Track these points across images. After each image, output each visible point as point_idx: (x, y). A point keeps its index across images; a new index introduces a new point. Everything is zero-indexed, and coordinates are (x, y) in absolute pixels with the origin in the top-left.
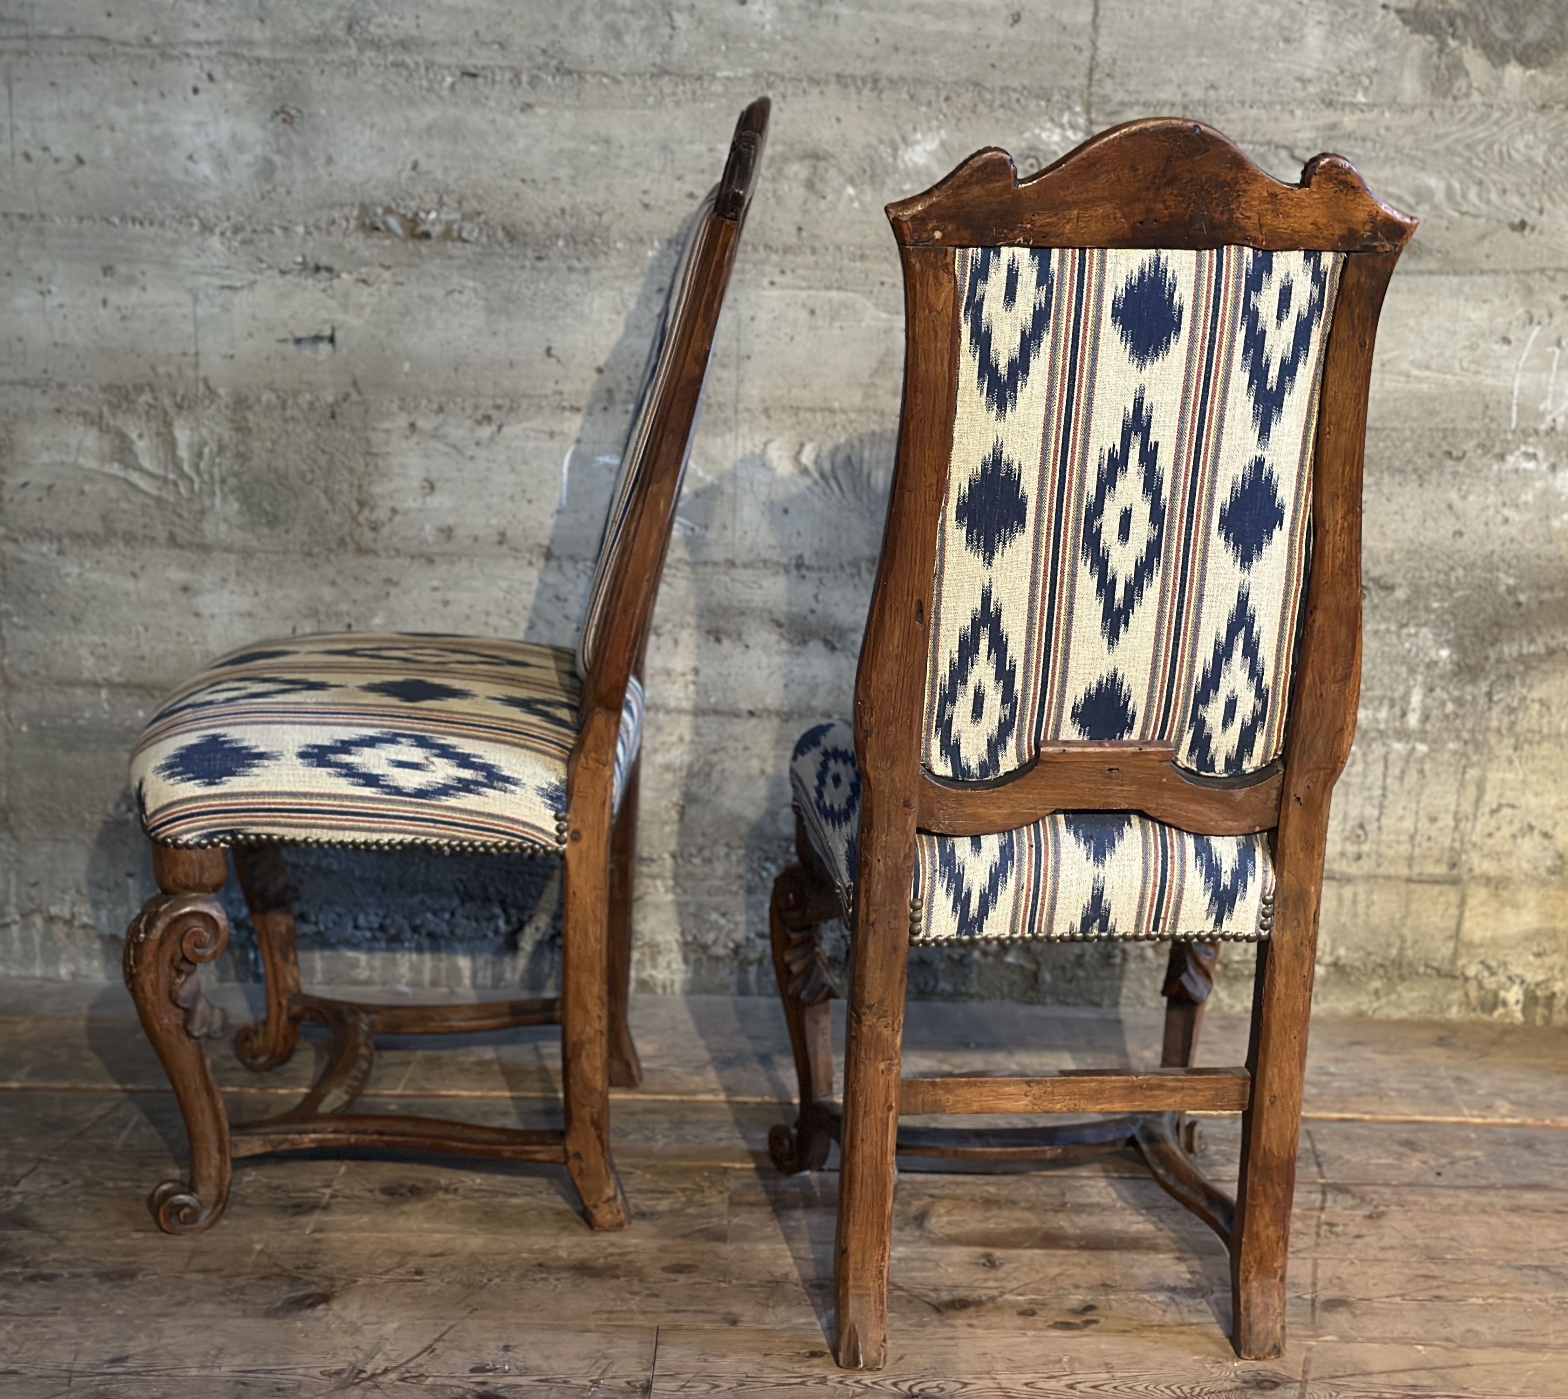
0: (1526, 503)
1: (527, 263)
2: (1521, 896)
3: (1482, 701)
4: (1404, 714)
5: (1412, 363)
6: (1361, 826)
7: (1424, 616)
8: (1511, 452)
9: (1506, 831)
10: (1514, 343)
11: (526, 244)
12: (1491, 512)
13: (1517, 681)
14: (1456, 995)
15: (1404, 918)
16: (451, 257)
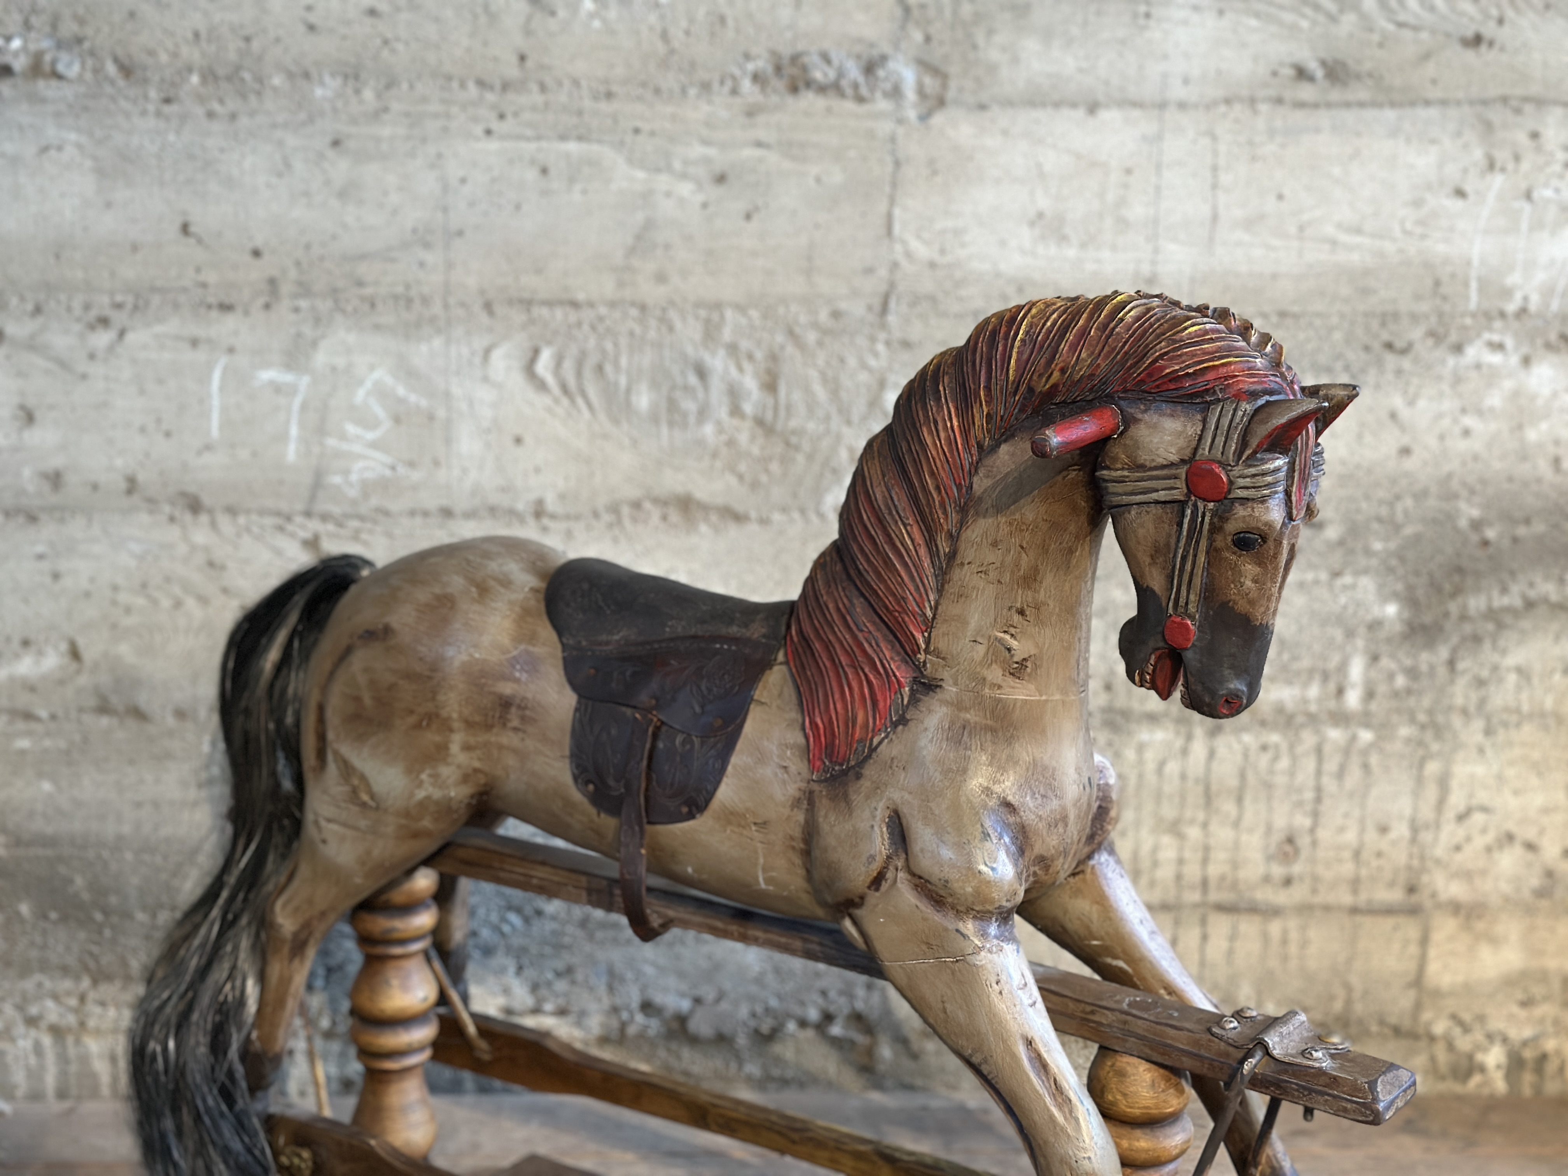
0: (1492, 410)
1: (151, 108)
2: (1500, 929)
3: (1442, 671)
4: (1340, 692)
5: (1339, 226)
6: (1290, 840)
7: (1363, 561)
8: (1470, 341)
9: (1480, 842)
10: (1472, 197)
11: (146, 81)
12: (1446, 422)
13: (1487, 645)
14: (1420, 1061)
15: (1349, 961)
16: (43, 100)
